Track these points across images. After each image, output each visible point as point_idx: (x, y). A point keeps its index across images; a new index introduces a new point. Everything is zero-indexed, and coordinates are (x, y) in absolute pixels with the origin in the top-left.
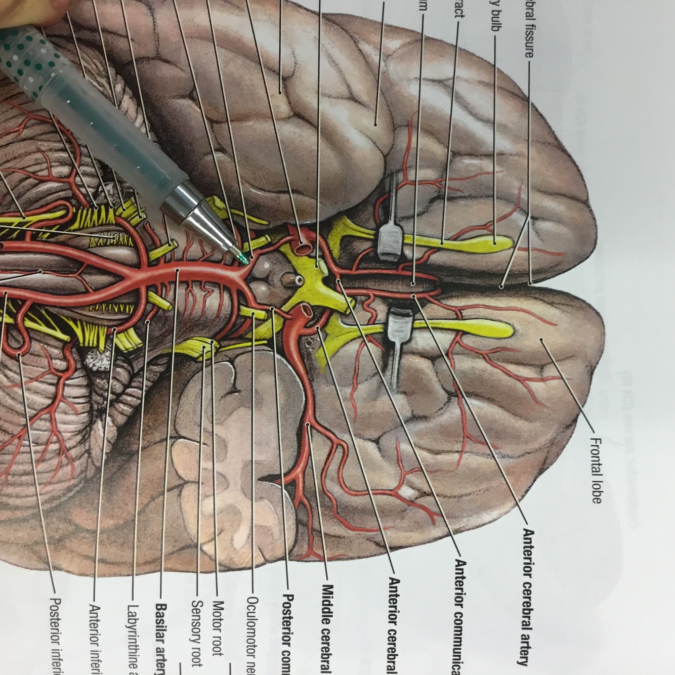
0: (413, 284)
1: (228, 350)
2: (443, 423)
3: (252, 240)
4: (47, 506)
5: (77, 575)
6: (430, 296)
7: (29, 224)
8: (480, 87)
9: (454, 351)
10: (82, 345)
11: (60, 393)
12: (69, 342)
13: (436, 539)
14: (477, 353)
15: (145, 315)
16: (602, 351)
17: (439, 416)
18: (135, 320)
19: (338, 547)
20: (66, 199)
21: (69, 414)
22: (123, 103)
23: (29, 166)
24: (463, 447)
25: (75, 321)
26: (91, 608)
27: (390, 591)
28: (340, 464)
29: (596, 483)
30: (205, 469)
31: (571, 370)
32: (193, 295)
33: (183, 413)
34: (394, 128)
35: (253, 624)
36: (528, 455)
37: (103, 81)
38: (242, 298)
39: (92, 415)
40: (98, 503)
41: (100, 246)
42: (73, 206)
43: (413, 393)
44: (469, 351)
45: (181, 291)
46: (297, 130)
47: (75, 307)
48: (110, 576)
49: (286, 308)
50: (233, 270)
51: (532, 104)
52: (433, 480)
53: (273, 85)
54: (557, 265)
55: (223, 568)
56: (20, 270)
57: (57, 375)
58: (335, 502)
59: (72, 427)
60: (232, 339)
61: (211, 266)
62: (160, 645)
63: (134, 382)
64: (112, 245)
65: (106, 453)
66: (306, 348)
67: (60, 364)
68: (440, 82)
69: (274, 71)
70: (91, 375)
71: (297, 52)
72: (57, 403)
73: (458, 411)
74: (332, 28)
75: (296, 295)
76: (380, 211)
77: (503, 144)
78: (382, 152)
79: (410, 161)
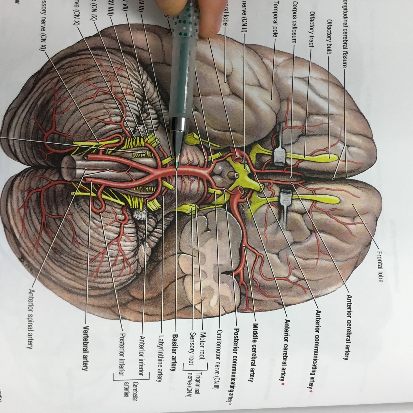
0: (291, 177)
1: (203, 210)
2: (309, 245)
3: (212, 155)
4: (119, 288)
5: (134, 321)
6: (300, 183)
7: (101, 146)
8: (322, 82)
9: (312, 210)
10: (131, 207)
11: (122, 231)
12: (125, 206)
13: (306, 301)
14: (323, 211)
15: (161, 192)
16: (381, 210)
17: (306, 241)
18: (156, 195)
19: (260, 305)
20: (119, 133)
21: (127, 242)
22: (147, 85)
23: (100, 116)
24: (318, 256)
25: (127, 195)
26: (140, 338)
27: (285, 326)
28: (261, 265)
29: (380, 273)
30: (195, 268)
31: (367, 219)
32: (184, 182)
33: (183, 241)
34: (281, 101)
35: (219, 343)
36: (349, 260)
37: (137, 73)
38: (209, 184)
39: (139, 242)
40: (144, 285)
41: (137, 157)
42: (123, 137)
43: (294, 230)
44: (319, 210)
45: (178, 180)
46: (234, 101)
47: (127, 189)
48: (150, 321)
49: (231, 189)
50: (204, 170)
51: (346, 90)
52: (305, 273)
53: (222, 79)
54: (358, 169)
55: (205, 316)
56: (98, 169)
57: (120, 223)
58: (258, 284)
59: (129, 248)
60: (205, 204)
61: (193, 168)
62: (174, 355)
63: (158, 226)
64: (143, 157)
65: (146, 261)
66: (242, 209)
67: (121, 217)
68: (302, 79)
69: (222, 72)
70: (137, 222)
71: (233, 63)
72: (120, 236)
73: (316, 239)
74: (250, 52)
75: (235, 182)
76: (275, 141)
77: (333, 110)
78: (275, 112)
79: (289, 117)
